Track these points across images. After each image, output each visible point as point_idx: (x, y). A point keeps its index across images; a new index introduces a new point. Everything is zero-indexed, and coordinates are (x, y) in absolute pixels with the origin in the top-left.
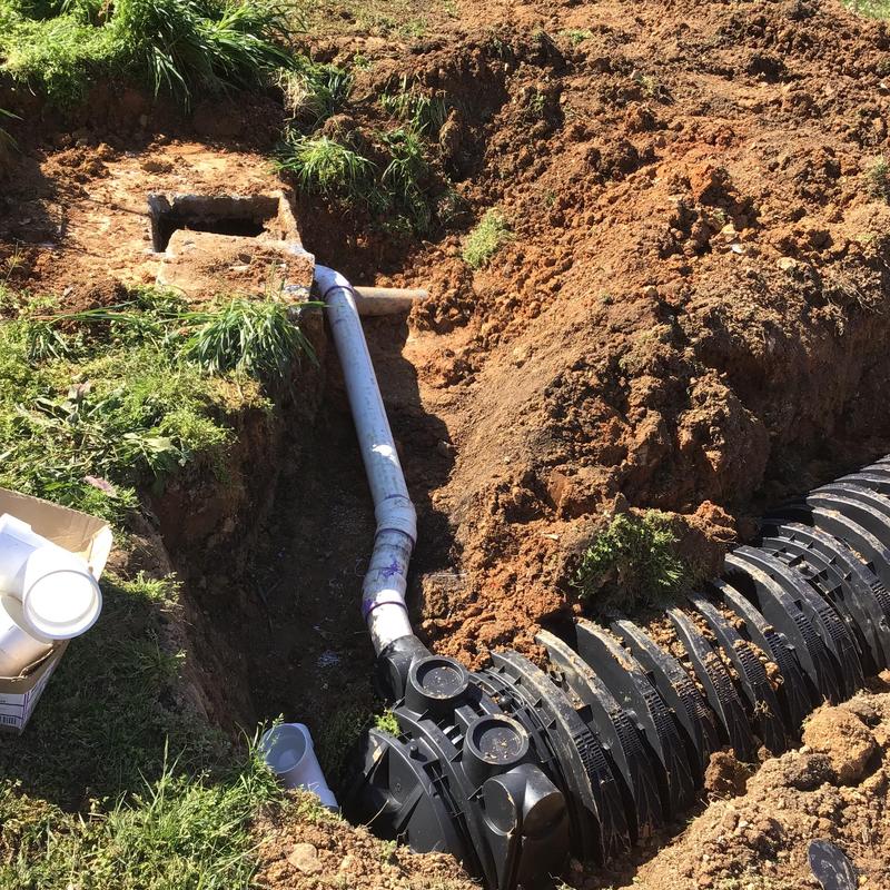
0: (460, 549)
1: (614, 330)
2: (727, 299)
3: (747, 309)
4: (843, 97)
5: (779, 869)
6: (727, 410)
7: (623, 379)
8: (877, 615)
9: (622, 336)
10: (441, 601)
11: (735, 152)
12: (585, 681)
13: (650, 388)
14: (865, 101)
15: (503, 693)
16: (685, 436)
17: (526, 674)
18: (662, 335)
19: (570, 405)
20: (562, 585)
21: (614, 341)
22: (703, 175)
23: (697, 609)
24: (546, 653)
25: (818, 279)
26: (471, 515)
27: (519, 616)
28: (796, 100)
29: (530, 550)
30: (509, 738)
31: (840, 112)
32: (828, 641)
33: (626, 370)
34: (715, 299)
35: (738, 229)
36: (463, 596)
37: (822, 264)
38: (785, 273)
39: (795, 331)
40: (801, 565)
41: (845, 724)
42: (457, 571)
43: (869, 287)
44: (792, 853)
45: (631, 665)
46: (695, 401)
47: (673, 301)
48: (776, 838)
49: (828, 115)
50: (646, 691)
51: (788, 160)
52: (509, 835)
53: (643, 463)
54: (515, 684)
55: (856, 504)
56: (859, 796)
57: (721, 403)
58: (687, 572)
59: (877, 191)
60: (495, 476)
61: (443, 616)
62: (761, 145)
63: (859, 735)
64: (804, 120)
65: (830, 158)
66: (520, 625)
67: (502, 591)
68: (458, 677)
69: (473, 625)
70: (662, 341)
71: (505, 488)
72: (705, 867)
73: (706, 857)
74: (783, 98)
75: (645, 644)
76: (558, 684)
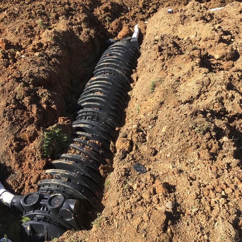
0: (10, 167)
1: (9, 91)
2: (30, 69)
3: (36, 69)
4: (20, 9)
5: (132, 176)
6: (50, 94)
7: (20, 101)
8: (108, 118)
9: (12, 92)
10: (16, 182)
11: (4, 34)
12: (64, 173)
13: (28, 100)
14: (26, 8)
15: (48, 191)
16: (45, 106)
17: (50, 182)
18: (22, 86)
19: (12, 115)
20: (43, 157)
21: (11, 94)
22: (2, 43)
23: (75, 141)
24: (51, 175)
25: (46, 54)
26: (7, 157)
27: (38, 171)
28: (10, 14)
29: (29, 155)
30: (57, 198)
31: (22, 13)
32: (103, 129)
33: (20, 99)
34: (28, 71)
35: (20, 52)
36: (20, 177)
37: (44, 50)
38: (38, 56)
39: (50, 69)
40: (87, 118)
41: (122, 140)
42: (14, 173)
43: (58, 51)
44: (132, 172)
45: (71, 163)
46: (41, 97)
47: (18, 76)
48: (127, 171)
49: (20, 15)
50: (78, 166)
51: (19, 30)
52: (73, 218)
53: (40, 118)
54: (49, 186)
55: (88, 98)
56: (134, 152)
57: (47, 94)
58: (68, 135)
59: (44, 28)
60: (6, 144)
61: (19, 186)
62: (9, 29)
63: (126, 141)
64: (15, 19)
65: (28, 25)
66: (40, 173)
67: (29, 169)
68: (35, 195)
69: (28, 182)
70: (23, 87)
71: (11, 145)
72: (120, 187)
73: (119, 185)
74: (6, 15)
75: (70, 156)
76: (59, 179)
